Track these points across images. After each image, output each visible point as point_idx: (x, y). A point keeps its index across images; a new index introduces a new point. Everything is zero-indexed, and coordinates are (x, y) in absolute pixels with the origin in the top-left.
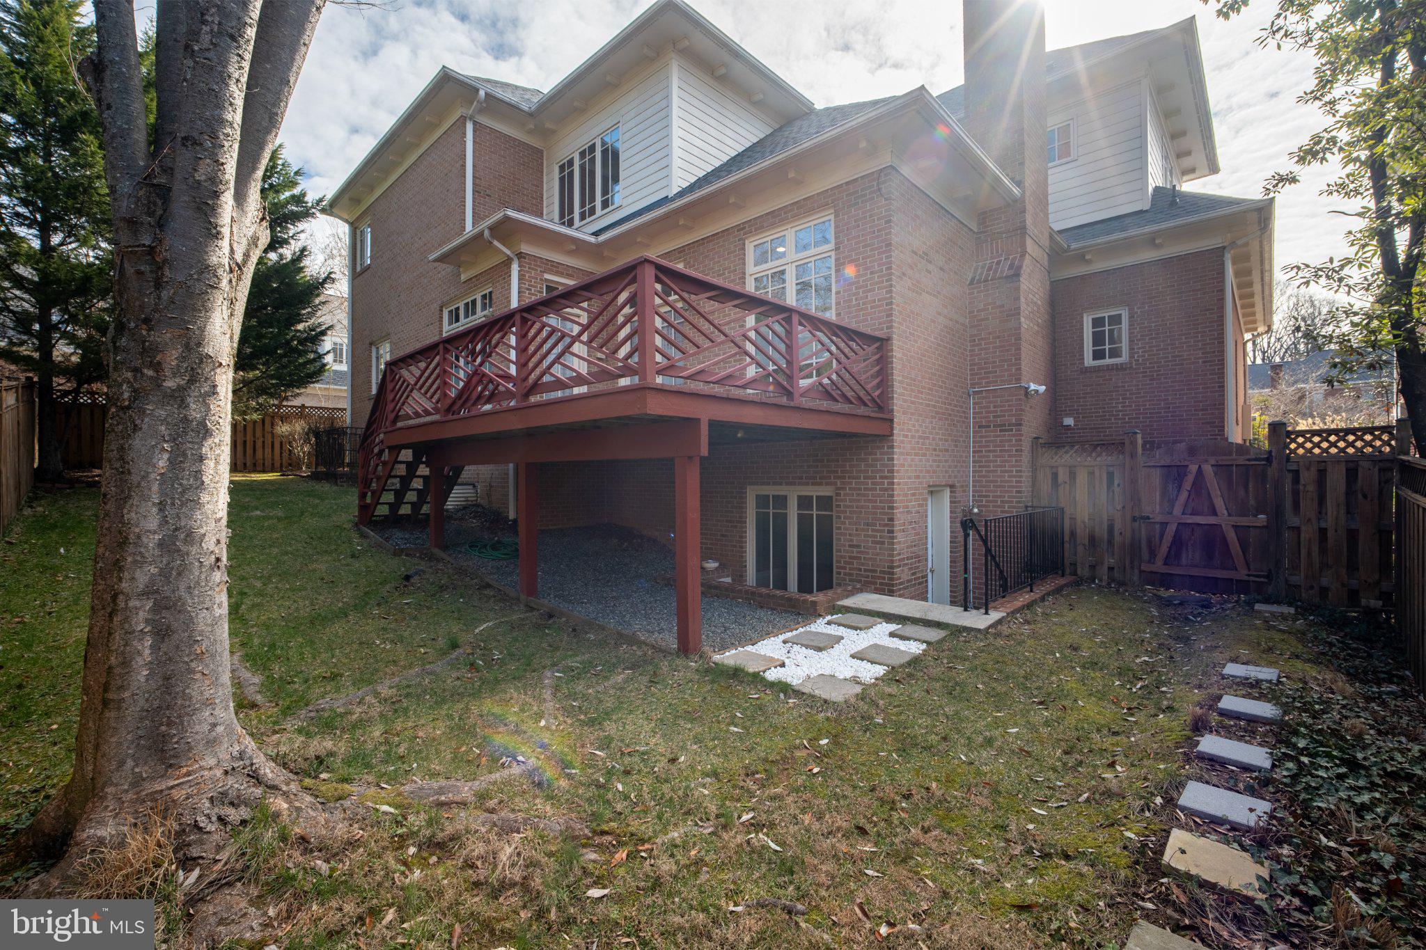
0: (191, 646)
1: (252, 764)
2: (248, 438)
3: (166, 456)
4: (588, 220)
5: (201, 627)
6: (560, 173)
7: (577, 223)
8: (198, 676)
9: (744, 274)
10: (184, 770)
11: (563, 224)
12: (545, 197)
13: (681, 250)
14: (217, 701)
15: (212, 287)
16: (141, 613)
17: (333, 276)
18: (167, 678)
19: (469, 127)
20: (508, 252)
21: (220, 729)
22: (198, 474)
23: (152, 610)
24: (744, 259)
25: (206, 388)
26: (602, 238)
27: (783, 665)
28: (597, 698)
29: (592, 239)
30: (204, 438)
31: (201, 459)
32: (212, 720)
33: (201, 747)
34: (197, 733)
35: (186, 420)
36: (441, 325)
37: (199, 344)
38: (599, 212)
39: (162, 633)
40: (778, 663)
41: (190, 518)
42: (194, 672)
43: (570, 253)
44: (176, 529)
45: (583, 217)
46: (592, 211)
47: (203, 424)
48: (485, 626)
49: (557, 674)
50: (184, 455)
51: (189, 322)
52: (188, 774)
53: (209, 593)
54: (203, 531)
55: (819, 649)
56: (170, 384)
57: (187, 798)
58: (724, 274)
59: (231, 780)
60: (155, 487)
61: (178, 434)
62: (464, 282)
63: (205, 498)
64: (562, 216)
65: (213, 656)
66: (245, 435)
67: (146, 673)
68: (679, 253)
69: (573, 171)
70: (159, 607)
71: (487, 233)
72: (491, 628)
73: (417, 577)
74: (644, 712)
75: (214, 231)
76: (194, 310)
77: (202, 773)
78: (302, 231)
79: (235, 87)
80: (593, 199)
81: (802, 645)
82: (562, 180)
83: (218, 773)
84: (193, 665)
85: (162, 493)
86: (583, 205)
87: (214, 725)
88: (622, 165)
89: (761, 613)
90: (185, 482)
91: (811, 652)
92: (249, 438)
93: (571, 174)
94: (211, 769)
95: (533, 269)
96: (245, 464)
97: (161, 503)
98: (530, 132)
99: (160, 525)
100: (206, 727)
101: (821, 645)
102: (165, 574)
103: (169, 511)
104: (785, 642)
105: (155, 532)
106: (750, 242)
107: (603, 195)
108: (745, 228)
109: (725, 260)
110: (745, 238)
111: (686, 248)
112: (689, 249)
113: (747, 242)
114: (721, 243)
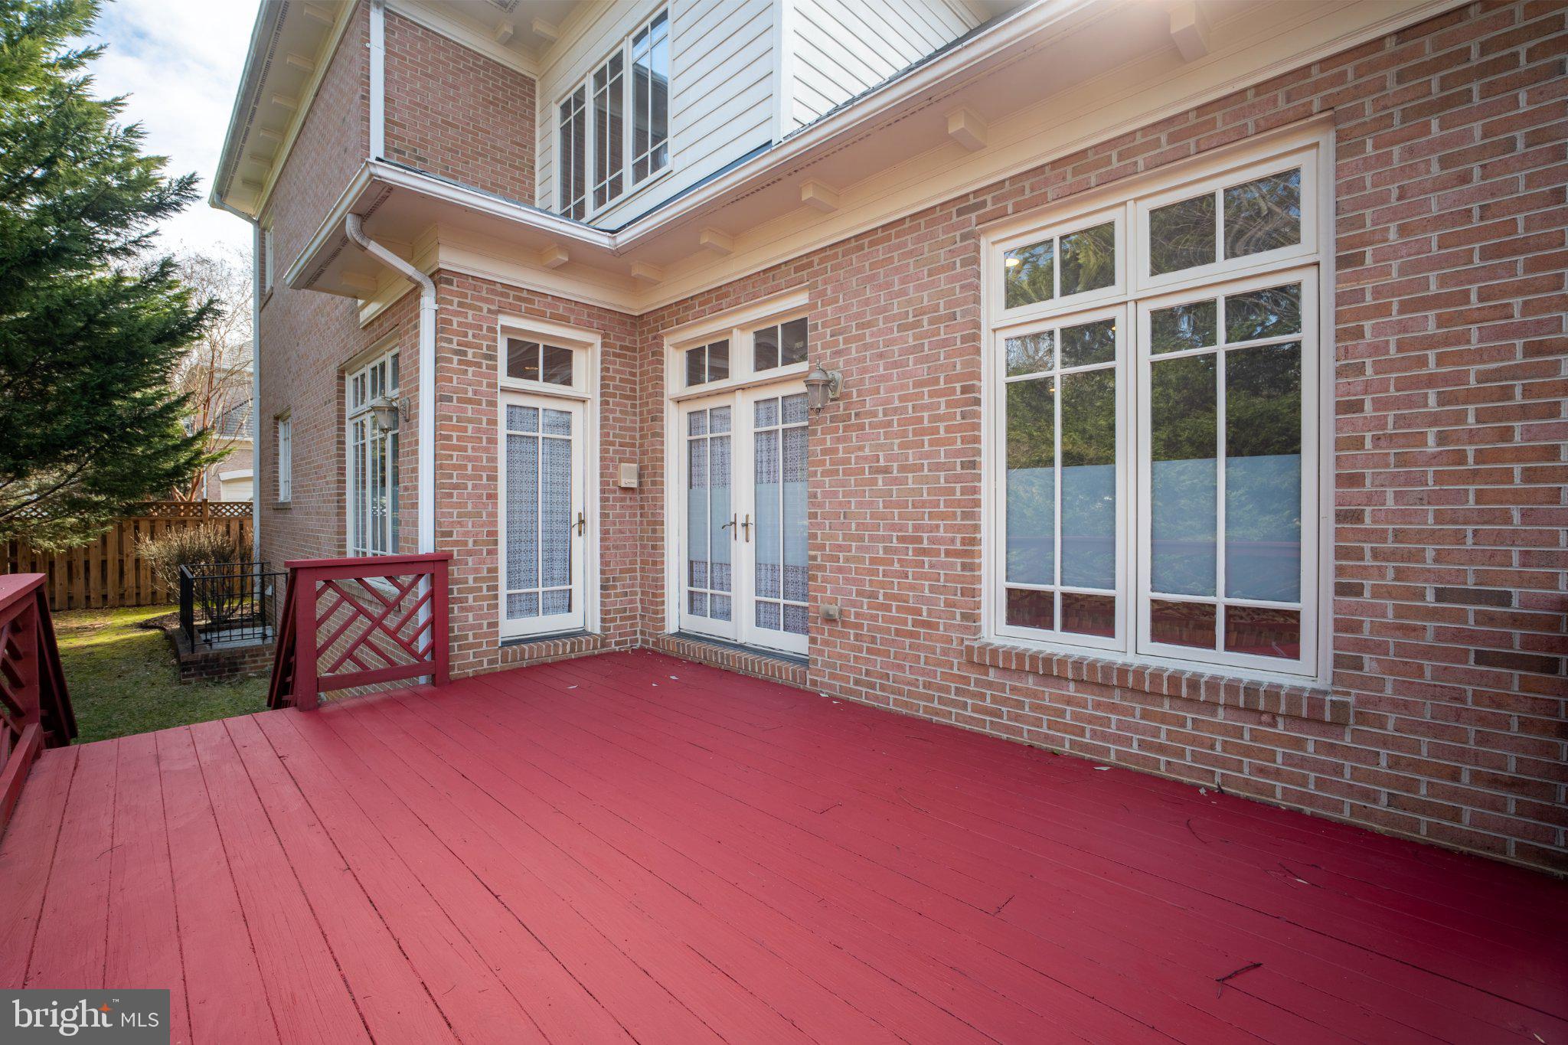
2: (110, 557)
4: (609, 204)
6: (563, 119)
7: (590, 212)
9: (977, 325)
11: (566, 215)
12: (537, 167)
17: (216, 307)
19: (377, 21)
20: (408, 269)
24: (977, 288)
26: (623, 238)
29: (604, 241)
36: (341, 403)
38: (629, 187)
43: (559, 269)
45: (600, 199)
46: (617, 187)
58: (917, 324)
62: (365, 328)
64: (566, 200)
66: (104, 553)
69: (583, 113)
71: (351, 226)
78: (155, 233)
80: (617, 164)
82: (565, 131)
86: (601, 176)
88: (673, 107)
92: (112, 555)
93: (580, 119)
95: (471, 307)
96: (105, 597)
98: (506, 41)
106: (994, 243)
107: (637, 154)
108: (984, 204)
109: (920, 288)
110: (984, 231)
111: (816, 259)
112: (821, 262)
113: (984, 243)
114: (910, 247)
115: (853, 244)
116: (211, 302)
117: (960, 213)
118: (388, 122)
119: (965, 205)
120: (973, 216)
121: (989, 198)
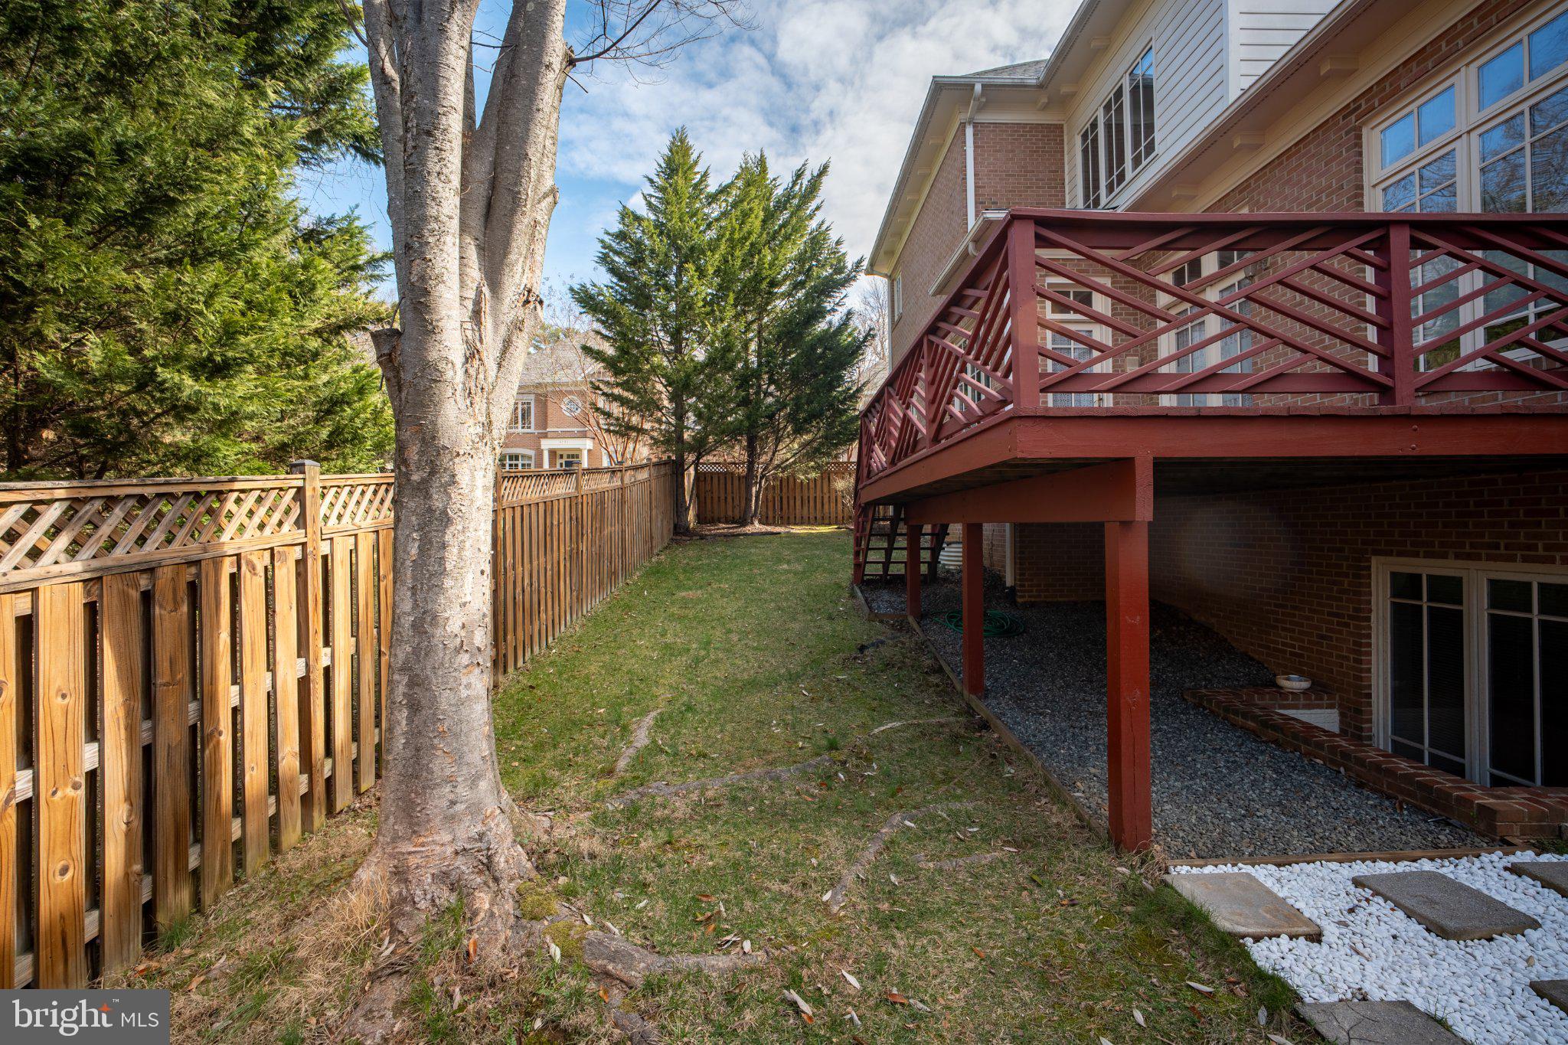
0: (434, 724)
1: (488, 849)
3: (417, 544)
4: (1116, 191)
5: (444, 706)
6: (1083, 144)
7: (1104, 199)
8: (439, 753)
9: (1361, 187)
10: (422, 840)
11: (1088, 206)
12: (1067, 191)
13: (1243, 188)
14: (459, 779)
15: (436, 381)
16: (401, 687)
18: (418, 750)
19: (969, 131)
21: (460, 807)
22: (442, 560)
23: (407, 685)
24: (1360, 163)
25: (446, 479)
27: (1316, 937)
28: (931, 880)
30: (446, 526)
31: (444, 546)
32: (452, 797)
33: (438, 820)
34: (436, 807)
35: (430, 510)
37: (434, 438)
38: (1129, 175)
39: (414, 707)
40: (1305, 929)
41: (434, 601)
42: (434, 747)
44: (424, 613)
45: (1110, 190)
46: (1121, 177)
47: (444, 512)
48: (889, 726)
49: (907, 823)
50: (431, 543)
51: (420, 418)
52: (423, 845)
53: (453, 674)
54: (447, 615)
55: (1444, 933)
56: (415, 477)
57: (417, 868)
59: (460, 862)
60: (409, 573)
61: (425, 524)
63: (448, 583)
64: (1087, 197)
65: (457, 736)
67: (403, 741)
68: (1240, 192)
69: (1097, 135)
70: (413, 683)
71: (971, 248)
72: (896, 730)
73: (871, 650)
74: (977, 935)
75: (430, 327)
76: (424, 406)
77: (433, 847)
78: (845, 296)
79: (437, 180)
80: (1121, 162)
81: (1398, 905)
82: (1085, 151)
83: (449, 850)
84: (436, 741)
85: (414, 578)
86: (1110, 173)
87: (453, 803)
88: (1157, 99)
89: (1348, 798)
90: (431, 568)
91: (1415, 928)
93: (1095, 140)
94: (442, 845)
97: (413, 588)
98: (1045, 108)
99: (413, 608)
100: (445, 803)
101: (1451, 924)
102: (416, 651)
103: (420, 596)
104: (1358, 882)
105: (409, 614)
106: (1372, 128)
107: (1134, 150)
108: (1360, 106)
109: (1319, 177)
110: (1364, 123)
111: (1252, 181)
112: (1256, 182)
113: (1365, 131)
114: (1313, 151)
115: (1277, 162)
116: (870, 330)
117: (1344, 118)
118: (977, 187)
119: (1346, 112)
120: (1353, 117)
121: (1363, 101)
